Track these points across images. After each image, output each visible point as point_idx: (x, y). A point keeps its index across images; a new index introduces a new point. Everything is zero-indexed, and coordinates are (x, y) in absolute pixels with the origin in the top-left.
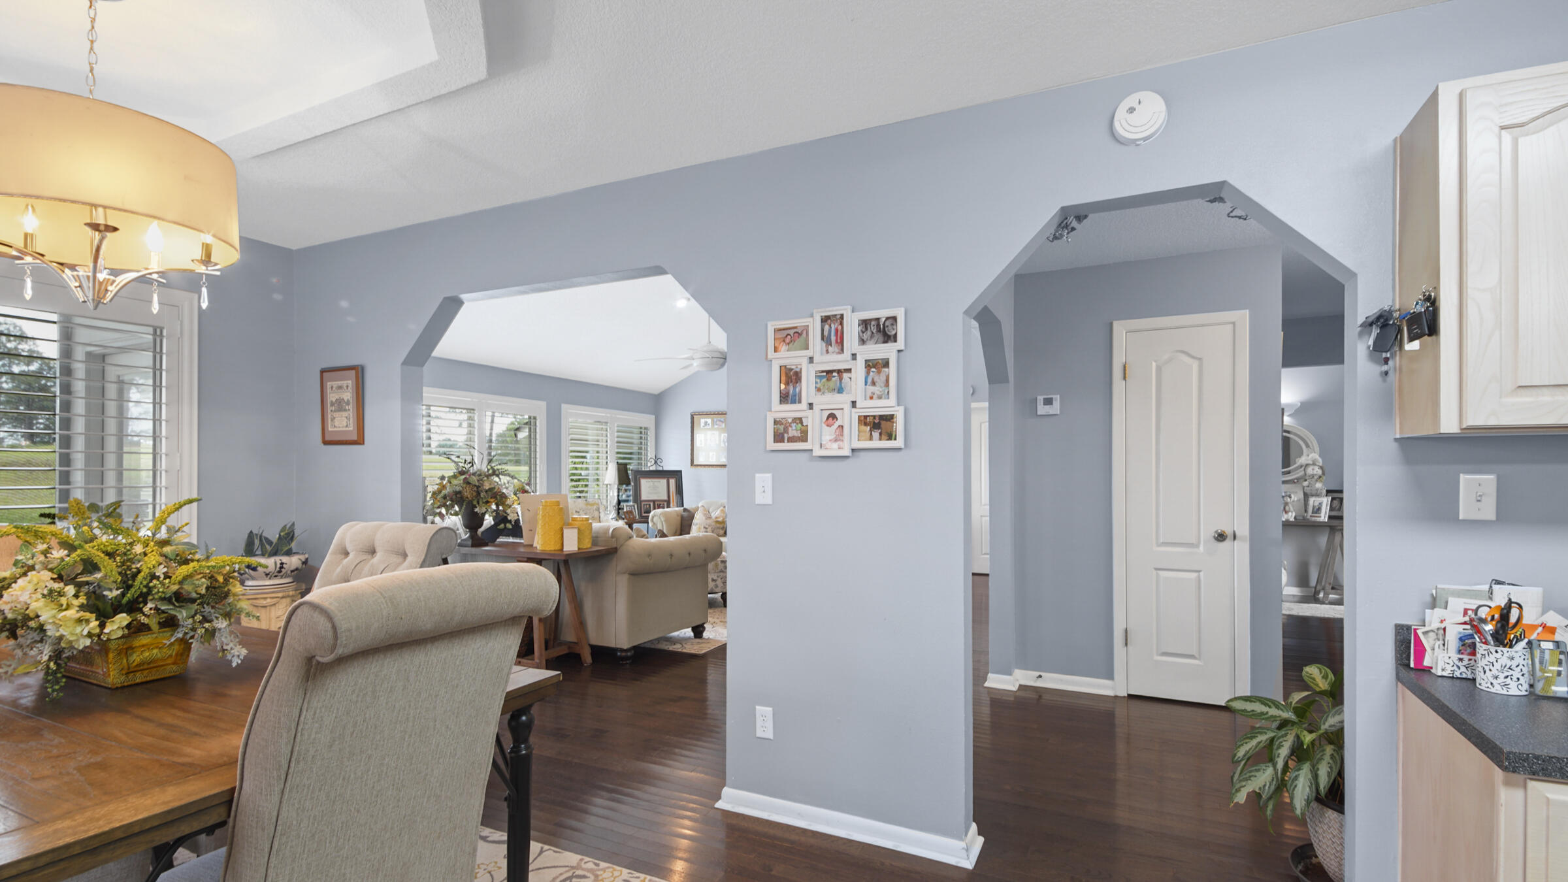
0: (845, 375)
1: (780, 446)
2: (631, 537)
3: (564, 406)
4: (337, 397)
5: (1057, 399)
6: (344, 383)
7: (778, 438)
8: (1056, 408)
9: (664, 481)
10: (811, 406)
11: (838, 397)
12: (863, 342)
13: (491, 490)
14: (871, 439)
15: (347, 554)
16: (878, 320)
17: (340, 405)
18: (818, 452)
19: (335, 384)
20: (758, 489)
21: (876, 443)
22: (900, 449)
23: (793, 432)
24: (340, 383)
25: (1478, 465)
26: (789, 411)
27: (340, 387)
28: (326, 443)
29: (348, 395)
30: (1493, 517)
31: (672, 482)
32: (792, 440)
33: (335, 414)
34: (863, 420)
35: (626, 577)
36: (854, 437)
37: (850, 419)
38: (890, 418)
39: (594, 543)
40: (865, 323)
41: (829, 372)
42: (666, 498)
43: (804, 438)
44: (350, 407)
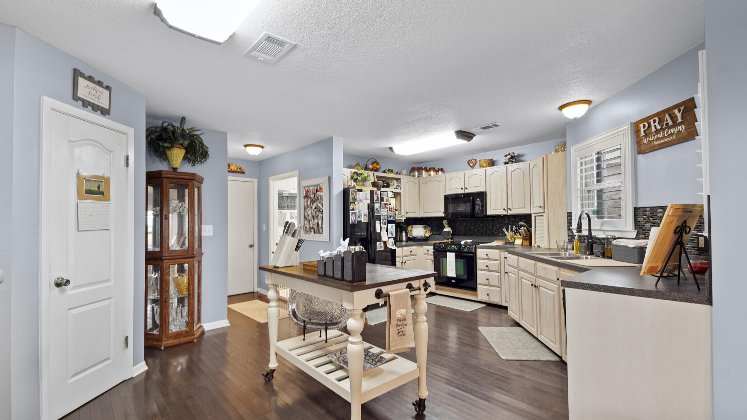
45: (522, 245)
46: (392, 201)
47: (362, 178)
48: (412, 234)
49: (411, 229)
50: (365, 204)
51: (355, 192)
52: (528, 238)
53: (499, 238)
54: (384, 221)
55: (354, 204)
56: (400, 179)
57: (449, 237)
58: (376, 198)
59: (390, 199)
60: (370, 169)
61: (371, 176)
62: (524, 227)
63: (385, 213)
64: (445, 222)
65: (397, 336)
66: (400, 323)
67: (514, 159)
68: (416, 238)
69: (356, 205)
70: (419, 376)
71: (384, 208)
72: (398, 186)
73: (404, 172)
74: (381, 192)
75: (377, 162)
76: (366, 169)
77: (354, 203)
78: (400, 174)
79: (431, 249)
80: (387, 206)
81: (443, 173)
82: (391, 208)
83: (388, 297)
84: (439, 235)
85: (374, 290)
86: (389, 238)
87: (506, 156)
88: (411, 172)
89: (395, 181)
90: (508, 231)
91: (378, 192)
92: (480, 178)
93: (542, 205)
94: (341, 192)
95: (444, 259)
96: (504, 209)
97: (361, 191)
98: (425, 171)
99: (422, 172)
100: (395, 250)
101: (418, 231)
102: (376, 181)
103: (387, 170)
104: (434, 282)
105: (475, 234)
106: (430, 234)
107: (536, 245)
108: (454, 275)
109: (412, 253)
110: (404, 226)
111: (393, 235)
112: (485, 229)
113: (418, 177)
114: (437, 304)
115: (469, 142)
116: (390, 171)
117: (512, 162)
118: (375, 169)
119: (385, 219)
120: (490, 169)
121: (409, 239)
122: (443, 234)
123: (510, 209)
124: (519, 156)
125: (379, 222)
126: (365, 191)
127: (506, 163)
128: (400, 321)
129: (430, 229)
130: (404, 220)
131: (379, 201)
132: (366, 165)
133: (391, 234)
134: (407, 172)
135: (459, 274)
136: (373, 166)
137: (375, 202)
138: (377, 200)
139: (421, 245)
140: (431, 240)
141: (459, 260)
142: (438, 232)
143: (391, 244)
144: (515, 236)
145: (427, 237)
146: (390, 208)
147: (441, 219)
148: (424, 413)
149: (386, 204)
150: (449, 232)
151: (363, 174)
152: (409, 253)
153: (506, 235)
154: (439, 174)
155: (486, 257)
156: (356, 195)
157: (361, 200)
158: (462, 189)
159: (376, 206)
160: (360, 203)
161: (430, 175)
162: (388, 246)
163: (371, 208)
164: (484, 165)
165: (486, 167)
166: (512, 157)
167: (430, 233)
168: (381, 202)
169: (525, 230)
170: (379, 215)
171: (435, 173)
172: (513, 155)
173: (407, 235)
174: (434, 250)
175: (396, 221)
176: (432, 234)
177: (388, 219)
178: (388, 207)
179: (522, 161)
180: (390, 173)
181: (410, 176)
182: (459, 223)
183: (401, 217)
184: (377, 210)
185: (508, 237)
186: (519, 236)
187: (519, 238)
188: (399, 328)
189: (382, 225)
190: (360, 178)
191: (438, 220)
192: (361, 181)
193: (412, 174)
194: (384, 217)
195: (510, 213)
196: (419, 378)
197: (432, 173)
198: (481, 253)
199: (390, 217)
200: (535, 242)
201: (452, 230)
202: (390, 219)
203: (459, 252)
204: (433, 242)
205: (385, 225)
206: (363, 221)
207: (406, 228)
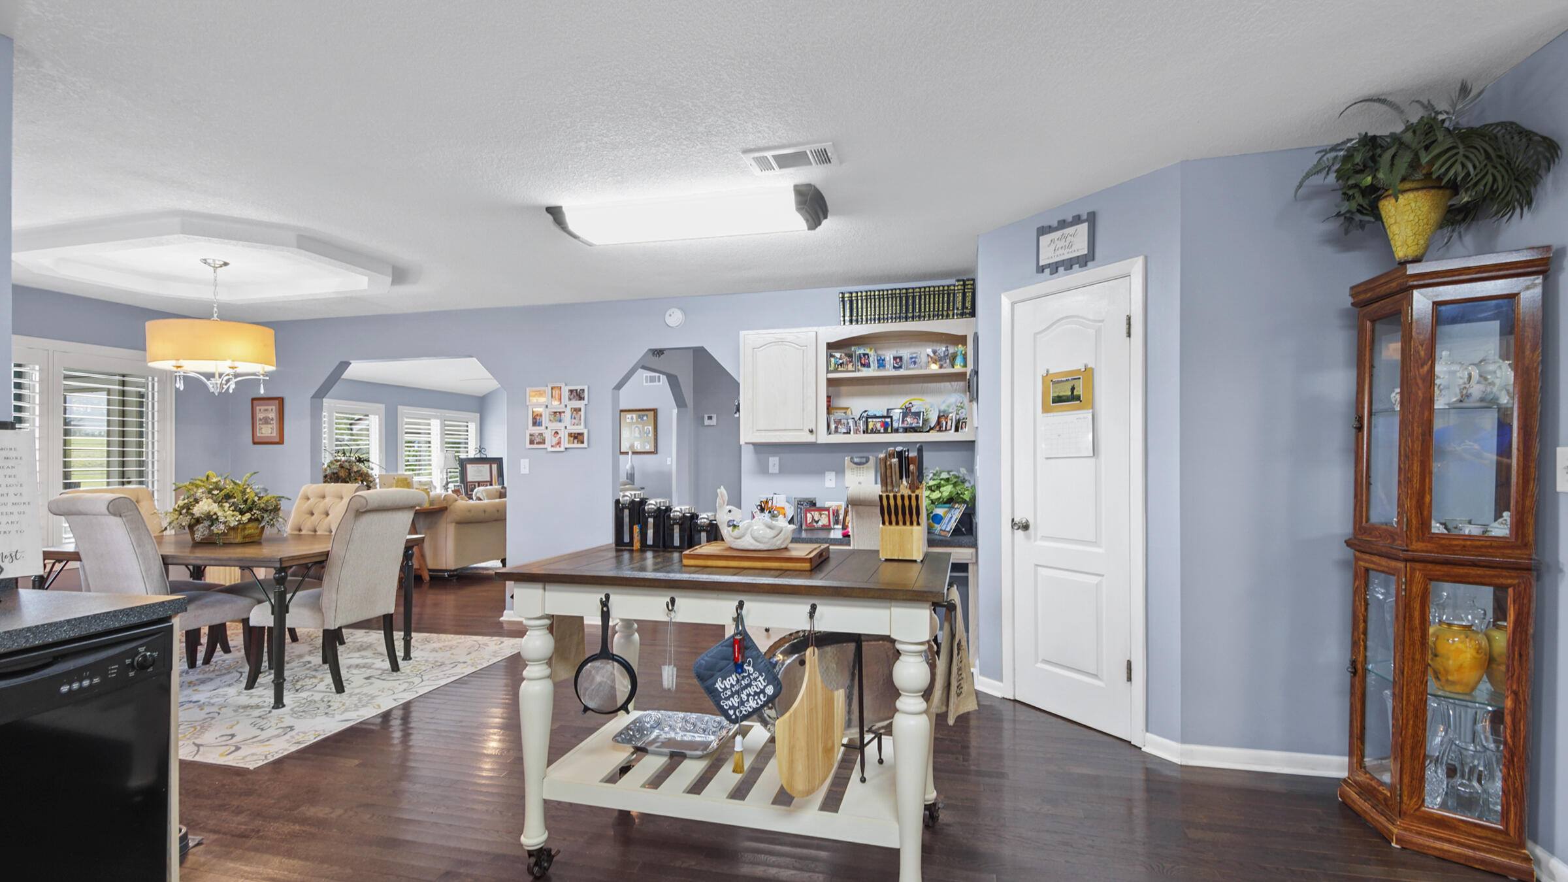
0: (562, 414)
1: (532, 446)
2: (456, 500)
3: (400, 408)
4: (264, 416)
5: (714, 417)
6: (270, 408)
7: (532, 442)
8: (714, 422)
9: (488, 466)
10: (547, 428)
11: (559, 424)
12: (570, 399)
13: (357, 471)
14: (573, 443)
15: (308, 499)
16: (576, 390)
17: (266, 421)
18: (550, 449)
19: (263, 408)
20: (522, 466)
21: (576, 445)
22: (585, 448)
23: (538, 440)
24: (266, 407)
25: (774, 454)
26: (536, 430)
27: (266, 410)
28: (255, 443)
29: (272, 415)
30: (777, 472)
31: (495, 467)
32: (538, 443)
33: (262, 426)
34: (570, 435)
35: (454, 524)
36: (565, 444)
37: (564, 435)
38: (582, 434)
39: (431, 505)
40: (571, 391)
41: (555, 413)
42: (489, 479)
43: (543, 442)
44: (274, 422)
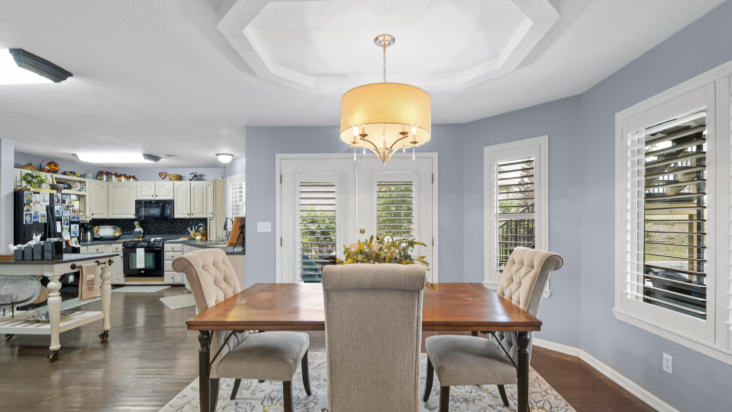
45: (201, 239)
46: (76, 205)
47: (38, 181)
48: (99, 234)
49: (98, 229)
50: (43, 206)
51: (31, 194)
52: (205, 235)
53: (185, 235)
54: (66, 222)
55: (29, 206)
56: (84, 182)
57: (140, 236)
58: (56, 201)
59: (73, 201)
60: (46, 170)
61: (49, 178)
62: (203, 227)
63: (67, 214)
64: (136, 223)
65: (88, 291)
66: (89, 283)
67: (197, 177)
68: (104, 237)
69: (31, 206)
70: (103, 317)
71: (67, 210)
72: (83, 188)
73: (90, 175)
74: (62, 194)
75: (54, 162)
76: (41, 169)
77: (29, 204)
78: (84, 177)
79: (120, 247)
80: (69, 208)
81: (134, 180)
82: (75, 210)
83: (80, 268)
84: (130, 234)
85: (71, 264)
86: (71, 237)
87: (191, 174)
88: (98, 175)
89: (79, 184)
90: (191, 230)
91: (59, 195)
92: (169, 189)
93: (212, 212)
94: (12, 193)
95: (134, 254)
96: (188, 214)
97: (38, 193)
98: (115, 177)
99: (112, 177)
100: (79, 248)
101: (106, 231)
102: (55, 183)
103: (68, 172)
104: (123, 275)
105: (166, 233)
106: (120, 234)
107: (210, 239)
108: (143, 266)
109: (99, 251)
110: (89, 227)
111: (76, 235)
112: (174, 229)
113: (107, 181)
114: (125, 291)
115: (156, 163)
116: (72, 174)
117: (195, 180)
118: (53, 170)
119: (67, 220)
120: (178, 183)
121: (94, 239)
122: (133, 233)
123: (192, 214)
124: (200, 175)
125: (59, 223)
126: (43, 194)
127: (191, 180)
128: (90, 281)
129: (120, 230)
130: (90, 221)
131: (60, 203)
132: (41, 165)
133: (75, 233)
134: (93, 175)
135: (148, 265)
136: (50, 167)
137: (55, 204)
138: (58, 202)
139: (110, 244)
140: (121, 239)
141: (148, 254)
142: (129, 232)
143: (74, 243)
144: (196, 234)
145: (117, 237)
146: (73, 210)
147: (133, 220)
148: (108, 339)
149: (68, 207)
150: (140, 232)
151: (40, 177)
152: (96, 251)
153: (189, 233)
154: (130, 181)
155: (172, 250)
156: (32, 197)
157: (38, 202)
158: (153, 196)
159: (57, 208)
160: (36, 205)
161: (120, 181)
162: (70, 244)
163: (50, 209)
164: (173, 179)
165: (174, 180)
166: (195, 176)
167: (120, 232)
168: (63, 204)
169: (203, 229)
170: (60, 216)
171: (126, 179)
172: (195, 174)
173: (92, 234)
174: (124, 247)
175: (80, 222)
176: (122, 234)
177: (71, 220)
178: (71, 209)
179: (203, 180)
180: (72, 175)
181: (97, 179)
182: (150, 224)
183: (86, 218)
184: (58, 211)
185: (192, 235)
186: (199, 233)
187: (199, 235)
188: (89, 286)
189: (63, 226)
190: (35, 180)
191: (129, 221)
192: (36, 183)
193: (99, 178)
194: (66, 218)
195: (192, 217)
196: (103, 319)
197: (123, 178)
198: (167, 247)
199: (74, 218)
200: (210, 237)
201: (143, 229)
202: (73, 220)
203: (149, 247)
204: (122, 241)
205: (67, 224)
206: (39, 222)
207: (91, 228)
